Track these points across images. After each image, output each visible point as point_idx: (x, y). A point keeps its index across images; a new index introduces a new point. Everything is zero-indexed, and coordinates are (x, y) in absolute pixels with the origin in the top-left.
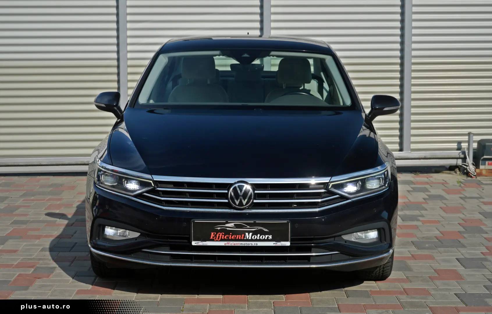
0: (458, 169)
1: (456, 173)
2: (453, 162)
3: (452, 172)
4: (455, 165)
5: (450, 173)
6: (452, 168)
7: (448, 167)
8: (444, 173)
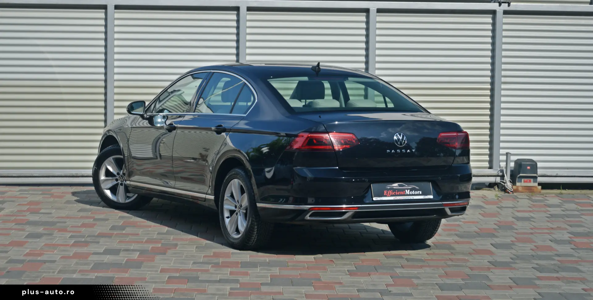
0: (496, 186)
1: (495, 189)
2: (492, 180)
3: (492, 189)
4: (494, 182)
5: (489, 190)
6: (491, 186)
7: (488, 184)
8: (484, 190)
